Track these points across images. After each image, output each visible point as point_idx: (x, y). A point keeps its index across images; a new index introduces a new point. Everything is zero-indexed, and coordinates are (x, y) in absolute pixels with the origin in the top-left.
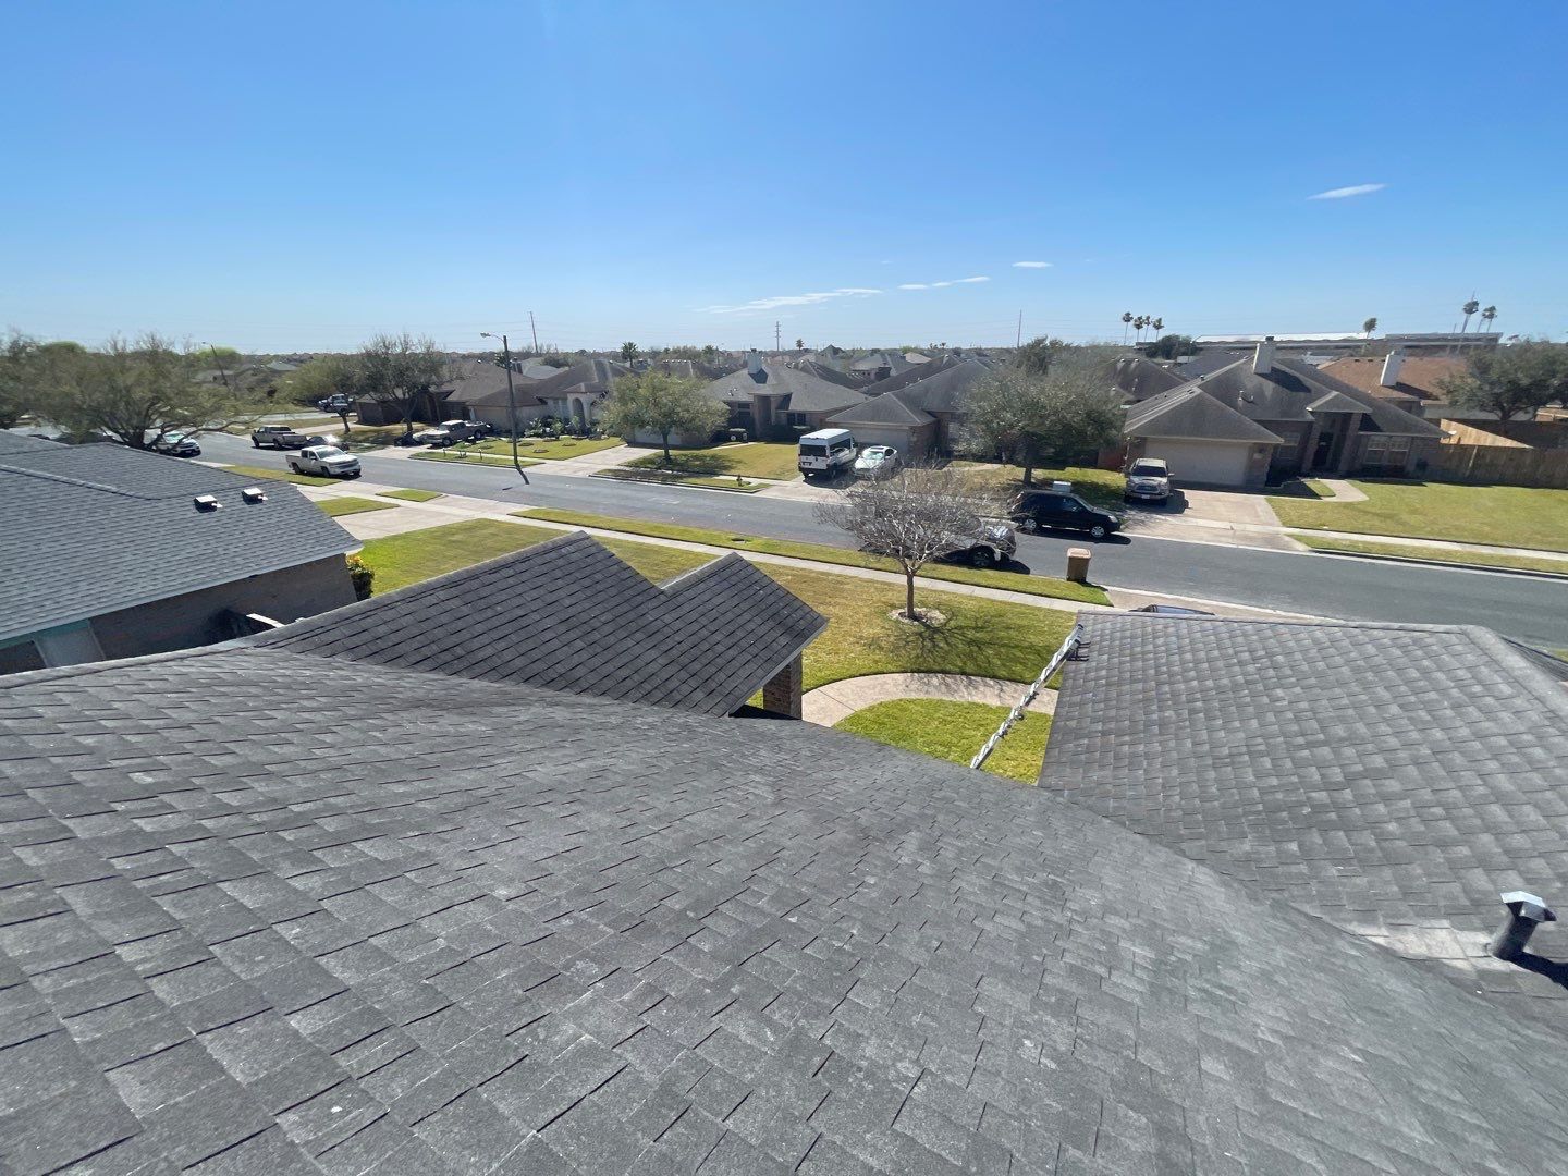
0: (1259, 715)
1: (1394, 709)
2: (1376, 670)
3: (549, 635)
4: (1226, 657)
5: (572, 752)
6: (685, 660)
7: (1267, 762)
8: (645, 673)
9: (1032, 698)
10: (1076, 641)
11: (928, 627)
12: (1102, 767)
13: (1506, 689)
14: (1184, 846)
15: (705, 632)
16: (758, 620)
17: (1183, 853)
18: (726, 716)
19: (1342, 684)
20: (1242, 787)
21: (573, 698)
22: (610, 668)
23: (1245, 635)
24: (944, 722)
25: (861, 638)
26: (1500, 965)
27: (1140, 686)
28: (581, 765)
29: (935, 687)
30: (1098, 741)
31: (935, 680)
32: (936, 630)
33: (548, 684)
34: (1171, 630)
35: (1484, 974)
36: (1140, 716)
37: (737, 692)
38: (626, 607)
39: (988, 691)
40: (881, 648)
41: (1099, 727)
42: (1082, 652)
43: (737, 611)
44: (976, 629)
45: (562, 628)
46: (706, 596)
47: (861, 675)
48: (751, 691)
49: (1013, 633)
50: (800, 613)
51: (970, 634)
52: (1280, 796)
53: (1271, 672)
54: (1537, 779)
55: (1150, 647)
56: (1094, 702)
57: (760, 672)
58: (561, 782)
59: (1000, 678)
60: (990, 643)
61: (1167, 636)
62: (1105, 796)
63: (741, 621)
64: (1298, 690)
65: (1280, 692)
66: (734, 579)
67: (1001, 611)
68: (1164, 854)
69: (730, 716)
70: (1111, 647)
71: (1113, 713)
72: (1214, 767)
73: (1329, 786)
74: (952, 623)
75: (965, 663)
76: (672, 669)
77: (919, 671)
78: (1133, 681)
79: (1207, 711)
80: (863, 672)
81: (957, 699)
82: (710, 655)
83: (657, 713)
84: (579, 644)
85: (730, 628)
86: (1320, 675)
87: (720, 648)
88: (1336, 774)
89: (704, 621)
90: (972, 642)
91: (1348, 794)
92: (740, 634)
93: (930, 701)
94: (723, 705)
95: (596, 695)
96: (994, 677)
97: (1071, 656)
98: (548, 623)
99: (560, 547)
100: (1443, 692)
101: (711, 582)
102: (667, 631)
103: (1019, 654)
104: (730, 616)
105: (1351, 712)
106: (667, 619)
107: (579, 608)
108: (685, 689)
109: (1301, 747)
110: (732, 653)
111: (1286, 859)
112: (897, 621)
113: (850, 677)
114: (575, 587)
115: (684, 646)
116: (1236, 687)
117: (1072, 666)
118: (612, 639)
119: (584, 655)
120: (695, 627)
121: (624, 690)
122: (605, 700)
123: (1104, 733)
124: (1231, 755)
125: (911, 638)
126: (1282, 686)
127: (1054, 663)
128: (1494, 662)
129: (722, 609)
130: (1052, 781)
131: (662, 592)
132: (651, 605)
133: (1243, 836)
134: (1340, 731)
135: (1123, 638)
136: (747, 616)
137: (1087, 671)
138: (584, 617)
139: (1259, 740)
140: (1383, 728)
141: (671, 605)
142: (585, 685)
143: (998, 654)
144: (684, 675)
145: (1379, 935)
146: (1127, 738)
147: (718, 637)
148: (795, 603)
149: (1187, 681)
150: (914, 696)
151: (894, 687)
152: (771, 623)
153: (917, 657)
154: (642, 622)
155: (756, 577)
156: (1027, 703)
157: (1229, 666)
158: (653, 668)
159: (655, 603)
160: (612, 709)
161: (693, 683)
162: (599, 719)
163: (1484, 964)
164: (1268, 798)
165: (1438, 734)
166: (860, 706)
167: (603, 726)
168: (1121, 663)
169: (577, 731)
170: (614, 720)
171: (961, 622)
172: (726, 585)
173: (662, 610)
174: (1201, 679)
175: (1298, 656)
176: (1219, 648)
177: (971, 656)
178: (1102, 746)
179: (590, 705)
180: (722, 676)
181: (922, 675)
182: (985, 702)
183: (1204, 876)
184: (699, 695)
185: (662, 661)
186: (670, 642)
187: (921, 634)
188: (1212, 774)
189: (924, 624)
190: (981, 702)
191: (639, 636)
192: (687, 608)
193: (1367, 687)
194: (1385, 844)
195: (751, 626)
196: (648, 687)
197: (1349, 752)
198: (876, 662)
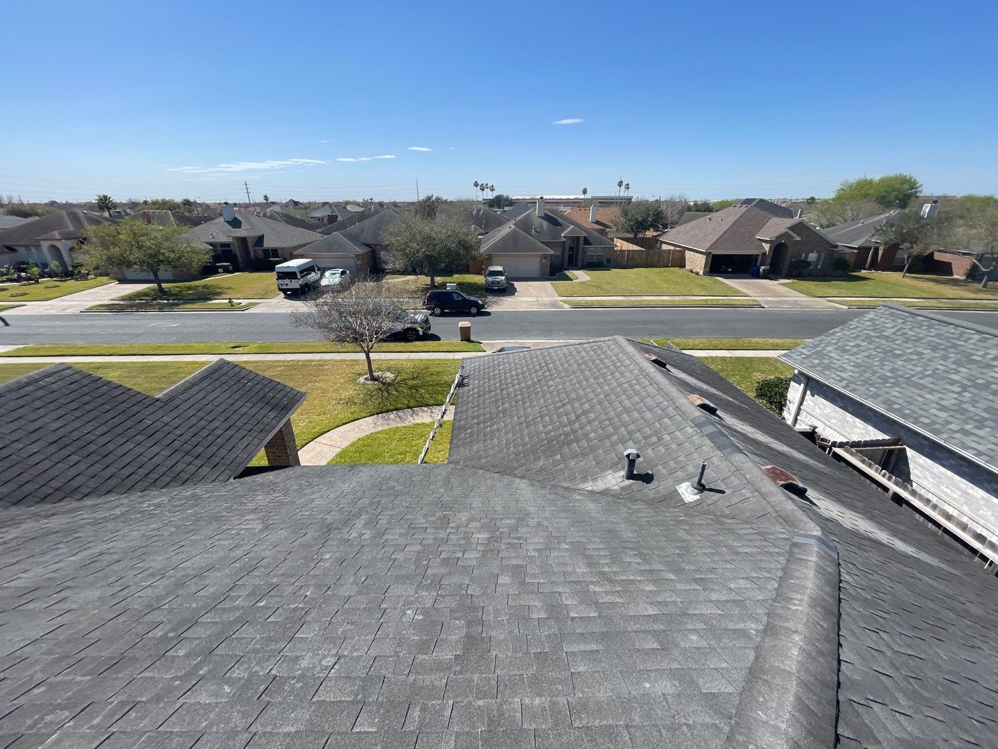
0: (544, 396)
1: (592, 380)
2: (585, 363)
3: (37, 458)
4: (529, 370)
5: (65, 550)
6: (187, 447)
7: (547, 419)
8: (149, 467)
9: (444, 413)
10: (461, 376)
11: (384, 384)
12: (478, 442)
13: (627, 362)
14: (516, 472)
15: (204, 423)
16: (249, 405)
17: (516, 476)
18: (232, 480)
19: (574, 373)
20: (539, 434)
21: (75, 504)
22: (112, 470)
23: (537, 357)
24: (400, 440)
25: (341, 399)
26: (628, 482)
27: (493, 394)
28: (73, 559)
29: (393, 420)
30: (475, 429)
31: (392, 416)
32: (389, 385)
33: (44, 500)
34: (506, 360)
35: (623, 489)
36: (494, 410)
37: (238, 460)
38: (122, 417)
39: (425, 415)
40: (355, 403)
41: (476, 421)
42: (466, 381)
43: (231, 401)
44: (413, 379)
45: (53, 449)
46: (201, 395)
47: (343, 424)
48: (251, 456)
49: (434, 377)
50: (283, 393)
51: (410, 383)
52: (553, 434)
53: (548, 373)
54: (637, 399)
55: (497, 372)
56: (473, 408)
57: (256, 441)
58: (49, 579)
59: (430, 406)
60: (422, 386)
61: (504, 363)
62: (480, 458)
63: (234, 408)
64: (558, 380)
65: (551, 383)
66: (224, 378)
67: (426, 366)
68: (506, 479)
69: (234, 479)
70: (479, 375)
71: (481, 411)
72: (527, 427)
73: (571, 423)
74: (399, 378)
75: (409, 401)
76: (178, 456)
77: (381, 413)
78: (490, 392)
79: (523, 400)
80: (344, 422)
81: (407, 424)
82: (211, 438)
83: (163, 494)
84: (74, 458)
85: (226, 415)
86: (566, 370)
87: (219, 432)
88: (573, 417)
89: (201, 414)
90: (412, 387)
91: (577, 425)
92: (236, 417)
93: (390, 430)
94: (227, 472)
95: (99, 496)
96: (427, 405)
97: (461, 385)
98: (35, 448)
99: (37, 381)
100: (607, 368)
101: (205, 384)
102: (167, 429)
103: (439, 389)
104: (223, 407)
105: (577, 385)
106: (166, 419)
107: (69, 428)
108: (192, 468)
109: (560, 408)
110: (229, 433)
111: (555, 464)
112: (364, 384)
113: (336, 427)
114: (61, 412)
115: (185, 437)
116: (534, 384)
117: (461, 390)
118: (111, 447)
119: (82, 466)
120: (194, 420)
121: (130, 485)
122: (109, 498)
123: (478, 424)
124: (533, 419)
125: (374, 393)
126: (552, 380)
127: (452, 391)
128: (623, 351)
129: (215, 403)
130: (455, 457)
131: (158, 400)
132: (147, 412)
133: (539, 459)
134: (573, 395)
135: (484, 369)
136: (239, 404)
137: (468, 392)
138: (76, 435)
139: (544, 409)
140: (589, 390)
141: (168, 408)
142: (86, 491)
143: (427, 392)
144: (188, 459)
145: (589, 486)
146: (489, 423)
147: (216, 423)
148: (278, 386)
149: (514, 386)
150: (380, 429)
151: (367, 426)
152: (260, 405)
153: (379, 404)
154: (142, 425)
155: (243, 374)
156: (442, 417)
157: (530, 374)
158: (156, 460)
159: (151, 409)
160: (117, 503)
161: (198, 462)
162: (99, 515)
163: (623, 484)
164: (548, 436)
165: (607, 388)
166: (346, 444)
167: (106, 520)
168: (484, 383)
169: (74, 531)
170: (118, 512)
171: (404, 376)
172: (218, 383)
173: (161, 413)
174: (519, 384)
175: (558, 363)
176: (527, 366)
177: (412, 396)
178: (478, 431)
179: (94, 506)
180: (223, 452)
181: (384, 414)
182: (423, 421)
183: (523, 485)
184: (206, 470)
185: (166, 453)
186: (172, 437)
187: (380, 389)
188: (526, 431)
189: (381, 382)
190: (421, 422)
191: (139, 438)
192: (184, 407)
193: (582, 372)
194: (590, 444)
195: (244, 410)
196: (154, 476)
197: (577, 405)
198: (352, 413)
